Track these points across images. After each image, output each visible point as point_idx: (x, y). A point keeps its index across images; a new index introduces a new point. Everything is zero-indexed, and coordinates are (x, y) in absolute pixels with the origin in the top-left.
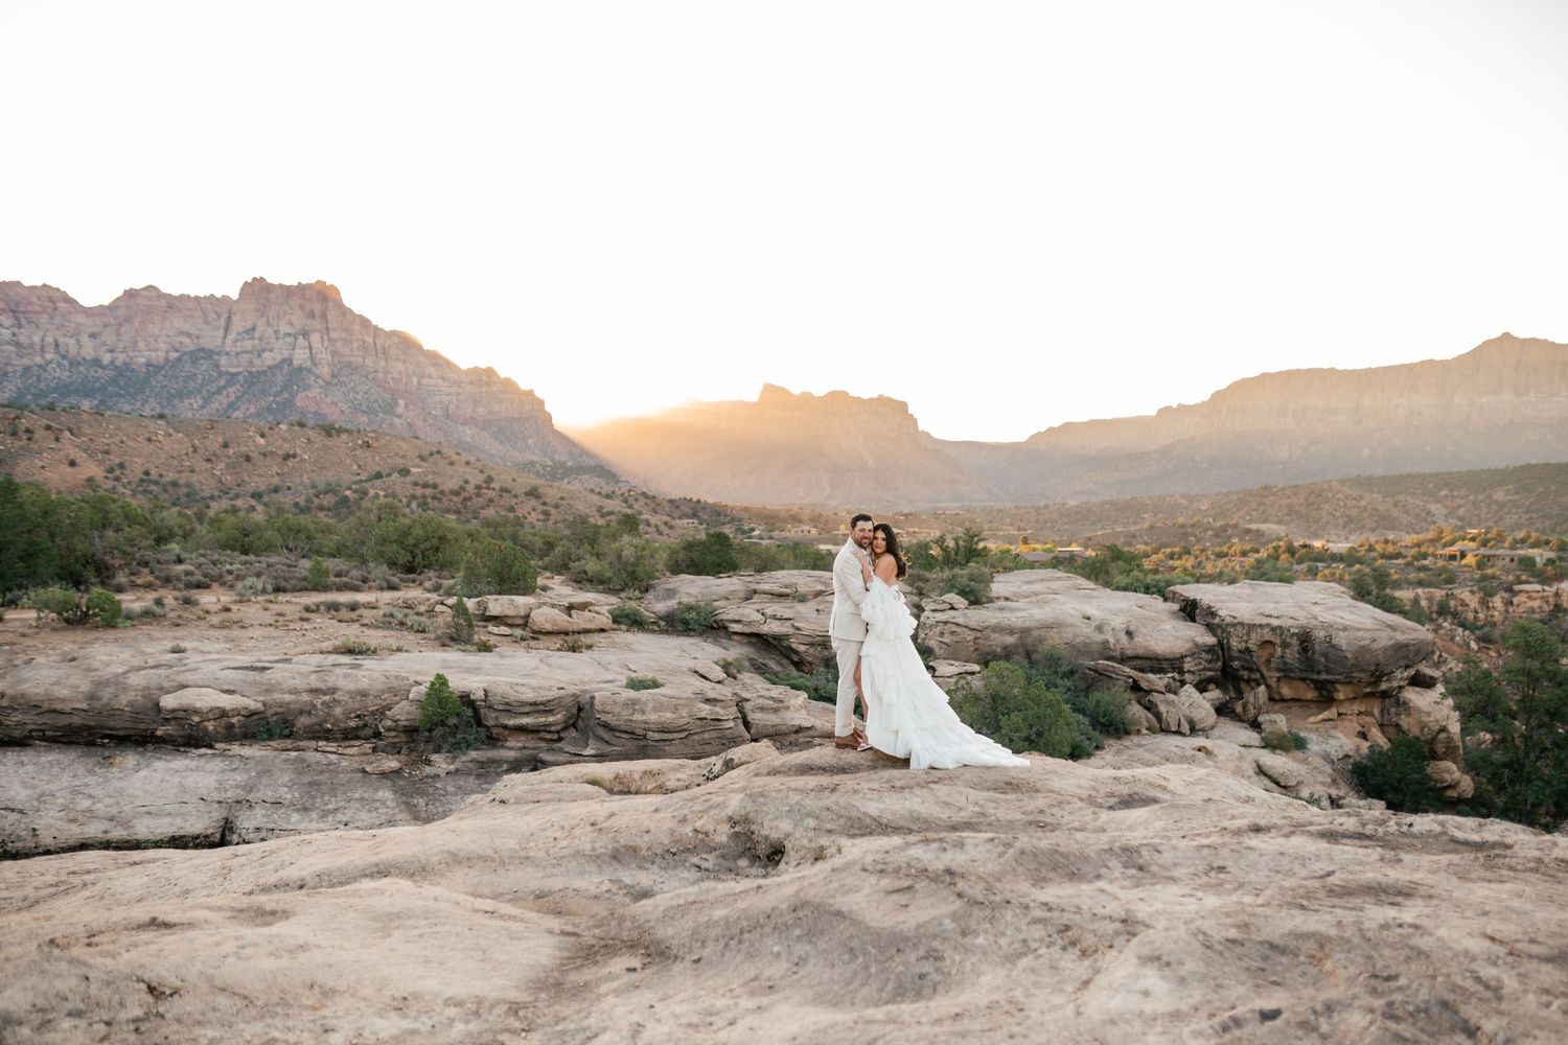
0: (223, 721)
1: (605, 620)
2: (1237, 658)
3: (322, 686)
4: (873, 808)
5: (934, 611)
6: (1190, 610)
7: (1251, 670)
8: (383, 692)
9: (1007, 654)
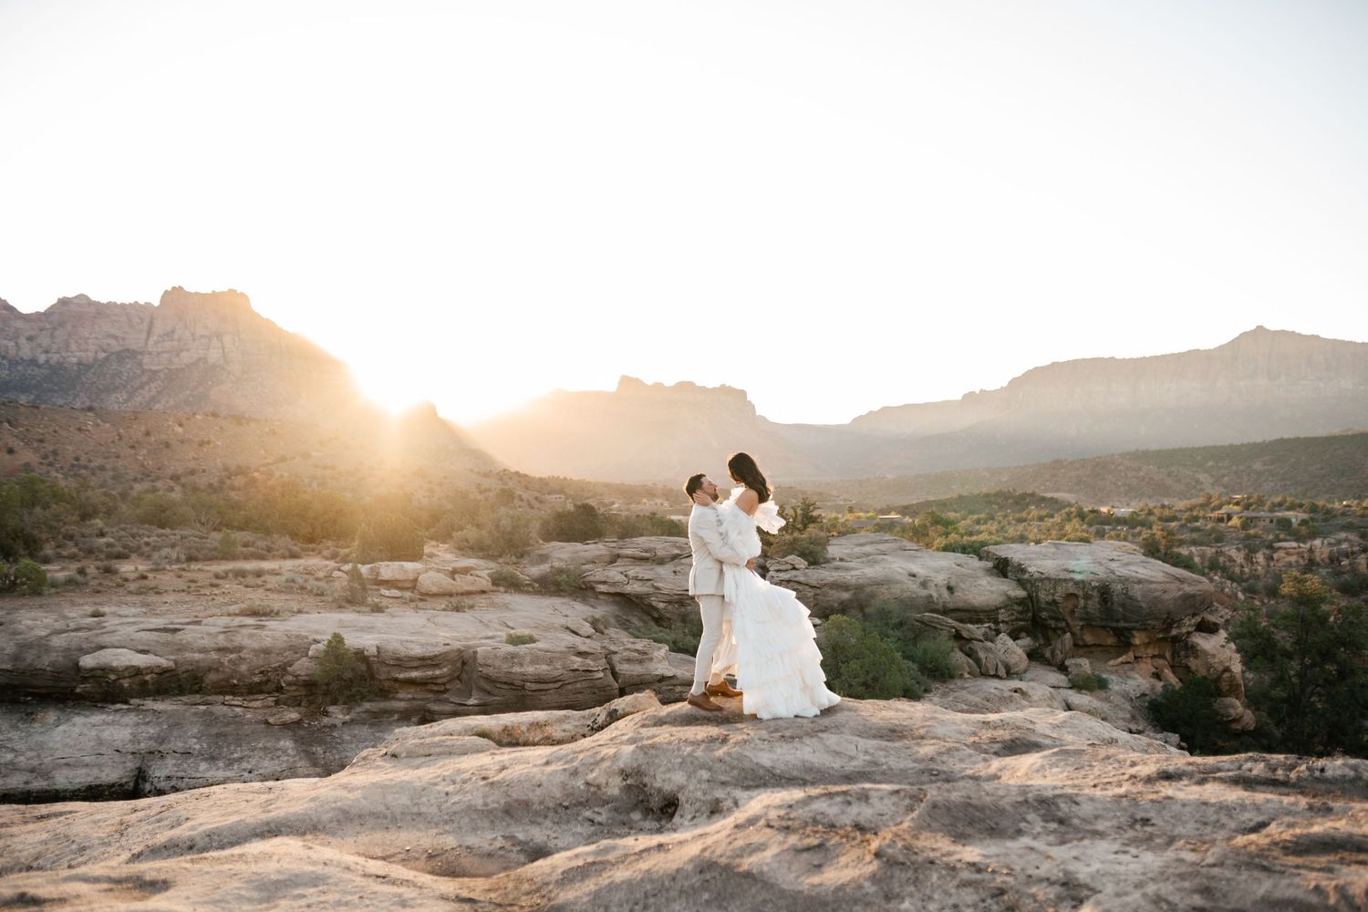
0: (138, 679)
1: (485, 583)
2: (1044, 609)
3: (229, 645)
4: (765, 759)
5: (778, 571)
6: (1002, 568)
7: (1057, 619)
8: (285, 650)
9: (844, 609)
